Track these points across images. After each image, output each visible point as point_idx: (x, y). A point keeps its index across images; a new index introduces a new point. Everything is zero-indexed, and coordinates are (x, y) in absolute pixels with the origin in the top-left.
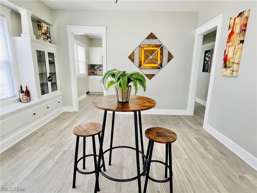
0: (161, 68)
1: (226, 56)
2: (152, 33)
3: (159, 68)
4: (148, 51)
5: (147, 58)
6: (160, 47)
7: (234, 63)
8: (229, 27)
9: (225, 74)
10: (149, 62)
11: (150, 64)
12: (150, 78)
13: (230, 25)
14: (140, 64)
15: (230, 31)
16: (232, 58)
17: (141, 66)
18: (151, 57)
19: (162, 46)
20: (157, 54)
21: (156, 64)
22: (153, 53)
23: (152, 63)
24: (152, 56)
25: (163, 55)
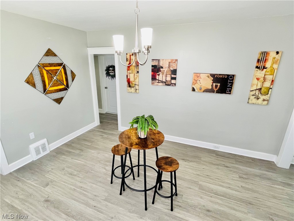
0: (68, 89)
1: (129, 79)
2: (49, 50)
3: (66, 89)
4: (50, 71)
5: (52, 80)
6: (62, 66)
7: (136, 85)
8: (127, 60)
9: (130, 92)
10: (54, 84)
11: (57, 86)
12: (59, 102)
13: (127, 59)
14: (45, 88)
15: (128, 63)
16: (134, 81)
17: (46, 91)
18: (55, 78)
19: (63, 64)
20: (61, 74)
21: (62, 85)
22: (56, 73)
23: (58, 85)
24: (56, 76)
25: (68, 75)
